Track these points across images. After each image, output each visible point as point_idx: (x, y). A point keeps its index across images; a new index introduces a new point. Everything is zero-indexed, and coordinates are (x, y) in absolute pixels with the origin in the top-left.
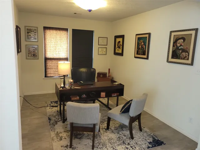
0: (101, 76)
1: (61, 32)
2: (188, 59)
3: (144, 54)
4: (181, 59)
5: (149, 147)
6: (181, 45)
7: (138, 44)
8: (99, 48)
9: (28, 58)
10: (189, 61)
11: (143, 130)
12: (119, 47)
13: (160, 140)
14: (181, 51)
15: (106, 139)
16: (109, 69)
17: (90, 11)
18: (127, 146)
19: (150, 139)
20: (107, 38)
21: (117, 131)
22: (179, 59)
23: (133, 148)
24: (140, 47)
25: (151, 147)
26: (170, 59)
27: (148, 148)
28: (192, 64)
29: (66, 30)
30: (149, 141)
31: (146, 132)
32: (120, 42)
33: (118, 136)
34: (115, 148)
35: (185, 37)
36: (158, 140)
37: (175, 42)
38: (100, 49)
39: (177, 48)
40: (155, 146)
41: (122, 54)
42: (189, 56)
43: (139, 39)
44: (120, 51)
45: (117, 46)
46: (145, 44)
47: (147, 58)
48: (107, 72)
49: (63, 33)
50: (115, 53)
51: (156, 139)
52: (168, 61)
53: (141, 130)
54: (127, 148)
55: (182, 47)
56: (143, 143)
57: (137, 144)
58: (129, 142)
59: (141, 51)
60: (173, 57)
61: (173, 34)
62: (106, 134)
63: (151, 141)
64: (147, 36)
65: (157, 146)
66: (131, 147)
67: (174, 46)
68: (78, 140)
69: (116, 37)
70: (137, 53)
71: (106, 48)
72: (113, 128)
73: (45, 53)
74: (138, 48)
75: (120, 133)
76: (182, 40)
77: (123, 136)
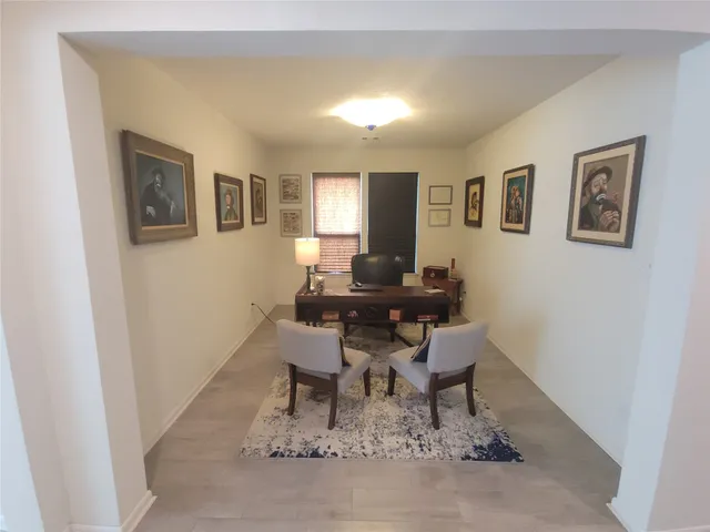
0: (433, 275)
1: (346, 180)
2: (618, 231)
3: (520, 222)
4: (603, 230)
5: (468, 457)
6: (601, 191)
7: (509, 195)
8: (430, 210)
9: (284, 234)
10: (620, 237)
11: (477, 415)
12: (474, 207)
13: (512, 446)
14: (601, 207)
15: (373, 414)
16: (453, 260)
17: (371, 128)
18: (411, 441)
19: (485, 438)
20: (451, 187)
21: (409, 402)
22: (597, 230)
23: (424, 448)
24: (513, 202)
25: (474, 459)
26: (576, 233)
27: (463, 459)
28: (628, 243)
29: (356, 175)
30: (478, 442)
31: (485, 419)
32: (475, 194)
33: (402, 415)
34: (380, 438)
35: (608, 165)
36: (508, 447)
37: (586, 184)
38: (433, 213)
39: (593, 198)
40: (488, 458)
41: (478, 224)
42: (620, 219)
43: (511, 182)
44: (476, 218)
45: (470, 205)
46: (521, 195)
47: (526, 231)
48: (449, 265)
49: (350, 184)
50: (468, 222)
51: (504, 442)
52: (569, 237)
53: (472, 412)
54: (408, 446)
55: (603, 196)
56: (459, 443)
57: (440, 441)
58: (422, 433)
59: (513, 213)
60: (582, 226)
61: (582, 161)
62: (380, 403)
63: (485, 445)
64: (525, 172)
65: (495, 460)
66: (421, 446)
67: (583, 194)
68: (314, 403)
69: (469, 183)
70: (507, 220)
71: (449, 210)
72: (403, 395)
73: (315, 224)
74: (509, 206)
75: (415, 409)
76: (604, 176)
77: (417, 417)
